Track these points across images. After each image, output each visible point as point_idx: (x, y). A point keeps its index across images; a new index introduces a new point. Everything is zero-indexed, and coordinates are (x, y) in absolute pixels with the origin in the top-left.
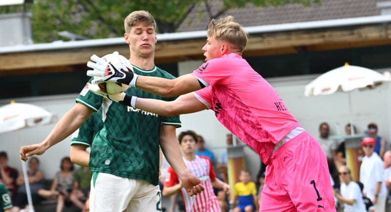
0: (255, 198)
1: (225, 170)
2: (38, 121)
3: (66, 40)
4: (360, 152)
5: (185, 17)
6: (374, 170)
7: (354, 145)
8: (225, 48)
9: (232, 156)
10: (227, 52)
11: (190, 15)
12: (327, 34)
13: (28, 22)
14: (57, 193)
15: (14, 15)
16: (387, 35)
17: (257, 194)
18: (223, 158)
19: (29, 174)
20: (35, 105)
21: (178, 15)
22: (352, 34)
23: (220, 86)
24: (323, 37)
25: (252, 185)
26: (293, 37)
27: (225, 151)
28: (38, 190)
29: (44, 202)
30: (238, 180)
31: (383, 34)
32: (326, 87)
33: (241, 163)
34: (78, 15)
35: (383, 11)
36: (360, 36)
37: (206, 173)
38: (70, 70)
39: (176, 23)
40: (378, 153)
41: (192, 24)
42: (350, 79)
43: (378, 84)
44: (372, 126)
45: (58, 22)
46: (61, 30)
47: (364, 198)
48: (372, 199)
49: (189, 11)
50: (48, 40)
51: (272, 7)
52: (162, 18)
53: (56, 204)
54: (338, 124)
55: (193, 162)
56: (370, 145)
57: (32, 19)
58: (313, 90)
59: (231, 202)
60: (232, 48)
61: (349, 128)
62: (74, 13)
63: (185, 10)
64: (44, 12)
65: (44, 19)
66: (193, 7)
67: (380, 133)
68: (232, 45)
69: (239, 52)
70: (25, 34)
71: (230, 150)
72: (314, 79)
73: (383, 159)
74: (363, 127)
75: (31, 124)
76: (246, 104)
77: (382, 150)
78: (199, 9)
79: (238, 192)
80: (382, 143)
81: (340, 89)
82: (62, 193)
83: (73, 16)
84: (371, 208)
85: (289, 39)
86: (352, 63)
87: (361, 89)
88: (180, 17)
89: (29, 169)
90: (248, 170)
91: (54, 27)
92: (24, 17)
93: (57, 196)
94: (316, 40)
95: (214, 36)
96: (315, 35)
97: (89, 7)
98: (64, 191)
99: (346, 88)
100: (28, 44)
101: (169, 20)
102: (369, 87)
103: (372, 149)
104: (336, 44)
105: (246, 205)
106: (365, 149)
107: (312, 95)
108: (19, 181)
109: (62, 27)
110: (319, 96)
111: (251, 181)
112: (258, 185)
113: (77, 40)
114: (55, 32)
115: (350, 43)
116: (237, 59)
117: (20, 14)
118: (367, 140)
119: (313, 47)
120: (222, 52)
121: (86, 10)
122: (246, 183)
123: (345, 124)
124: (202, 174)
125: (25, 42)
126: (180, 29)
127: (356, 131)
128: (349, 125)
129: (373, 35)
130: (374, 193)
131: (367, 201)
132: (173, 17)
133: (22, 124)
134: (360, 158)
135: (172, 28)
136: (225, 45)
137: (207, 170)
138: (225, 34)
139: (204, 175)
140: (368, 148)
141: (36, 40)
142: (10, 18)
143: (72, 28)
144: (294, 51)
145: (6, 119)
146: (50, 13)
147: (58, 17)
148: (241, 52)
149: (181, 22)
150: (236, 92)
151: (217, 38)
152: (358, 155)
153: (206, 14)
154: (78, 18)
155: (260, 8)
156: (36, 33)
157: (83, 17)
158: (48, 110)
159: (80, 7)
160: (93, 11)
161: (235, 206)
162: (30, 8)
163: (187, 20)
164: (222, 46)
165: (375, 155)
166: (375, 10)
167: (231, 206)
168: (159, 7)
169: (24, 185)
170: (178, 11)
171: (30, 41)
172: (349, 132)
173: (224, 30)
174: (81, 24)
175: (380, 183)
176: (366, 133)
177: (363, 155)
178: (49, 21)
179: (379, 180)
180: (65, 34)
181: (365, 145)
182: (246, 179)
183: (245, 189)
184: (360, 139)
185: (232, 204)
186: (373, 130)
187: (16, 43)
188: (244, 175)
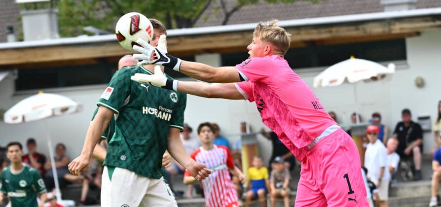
0: (267, 182)
1: (239, 156)
2: (64, 110)
3: (90, 34)
4: (365, 139)
5: (201, 13)
6: (377, 156)
7: (359, 133)
8: (269, 49)
9: (246, 142)
10: (269, 53)
11: (207, 11)
12: (334, 29)
13: (54, 17)
14: (82, 177)
15: (42, 11)
16: (390, 30)
17: (269, 178)
18: (237, 145)
19: (56, 160)
20: (62, 95)
21: (195, 11)
22: (358, 29)
23: (261, 83)
24: (330, 32)
25: (264, 171)
26: (303, 32)
27: (239, 138)
28: (64, 174)
29: (70, 186)
30: (251, 165)
31: (386, 29)
32: (334, 78)
33: (254, 149)
34: (102, 11)
35: (386, 8)
36: (364, 30)
37: (222, 162)
38: (94, 62)
39: (193, 18)
40: (382, 140)
41: (209, 20)
42: (356, 72)
43: (383, 76)
44: (376, 115)
45: (82, 18)
46: (86, 25)
47: (369, 181)
48: (376, 182)
49: (206, 8)
50: (74, 35)
51: (283, 5)
52: (180, 14)
53: (81, 187)
54: (344, 113)
55: (210, 152)
56: (374, 133)
57: (58, 15)
58: (321, 81)
59: (245, 186)
60: (275, 50)
61: (354, 117)
62: (98, 10)
63: (202, 7)
64: (70, 8)
65: (70, 15)
66: (209, 4)
67: (383, 122)
68: (275, 47)
69: (281, 54)
70: (52, 29)
71: (244, 137)
72: (322, 71)
73: (386, 145)
74: (368, 116)
75: (58, 113)
76: (285, 102)
77: (385, 137)
78: (215, 6)
79: (251, 176)
80: (386, 130)
81: (346, 81)
82: (86, 178)
83: (97, 13)
84: (375, 191)
85: (299, 34)
86: (357, 56)
87: (366, 81)
88: (198, 13)
89: (56, 155)
90: (261, 156)
91: (80, 23)
92: (51, 13)
93: (82, 181)
94: (324, 35)
95: (260, 37)
96: (323, 30)
97: (112, 3)
98: (89, 176)
99: (352, 79)
100: (55, 38)
101: (187, 16)
102: (374, 79)
103: (375, 137)
104: (342, 38)
105: (259, 188)
106: (370, 137)
107: (320, 86)
108: (46, 167)
109: (87, 22)
110: (327, 87)
111: (263, 166)
112: (270, 169)
113: (101, 34)
114: (80, 27)
115: (355, 38)
116: (278, 60)
117: (47, 10)
118: (371, 128)
119: (321, 41)
120: (265, 53)
121: (109, 6)
122: (259, 168)
123: (351, 113)
124: (219, 163)
125: (52, 37)
126: (197, 24)
127: (361, 119)
128: (355, 114)
129: (377, 30)
130: (378, 177)
131: (371, 185)
132: (190, 13)
133: (49, 113)
134: (365, 145)
135: (189, 24)
136: (268, 46)
137: (224, 160)
138: (270, 37)
139: (221, 164)
140: (372, 135)
141: (63, 34)
142: (37, 14)
143: (96, 24)
144: (303, 45)
145: (34, 108)
146: (76, 9)
147: (83, 13)
148: (283, 54)
149: (198, 18)
150: (275, 90)
151: (263, 39)
152: (363, 142)
153: (221, 10)
154: (101, 15)
155: (271, 5)
156: (62, 28)
157: (107, 14)
158: (74, 100)
159: (104, 3)
160: (115, 7)
161: (248, 189)
162: (56, 4)
163: (203, 16)
164: (266, 47)
165: (378, 142)
166: (378, 7)
167: (245, 190)
168: (177, 4)
169: (51, 169)
170: (195, 8)
171: (57, 35)
172: (354, 121)
173: (269, 33)
174: (105, 19)
175: (383, 168)
176: (370, 121)
177: (368, 142)
178: (75, 17)
179: (382, 165)
180: (89, 29)
181: (370, 133)
182: (259, 164)
183: (259, 173)
184: (365, 127)
185: (246, 188)
186: (377, 119)
187: (43, 38)
188: (256, 161)
